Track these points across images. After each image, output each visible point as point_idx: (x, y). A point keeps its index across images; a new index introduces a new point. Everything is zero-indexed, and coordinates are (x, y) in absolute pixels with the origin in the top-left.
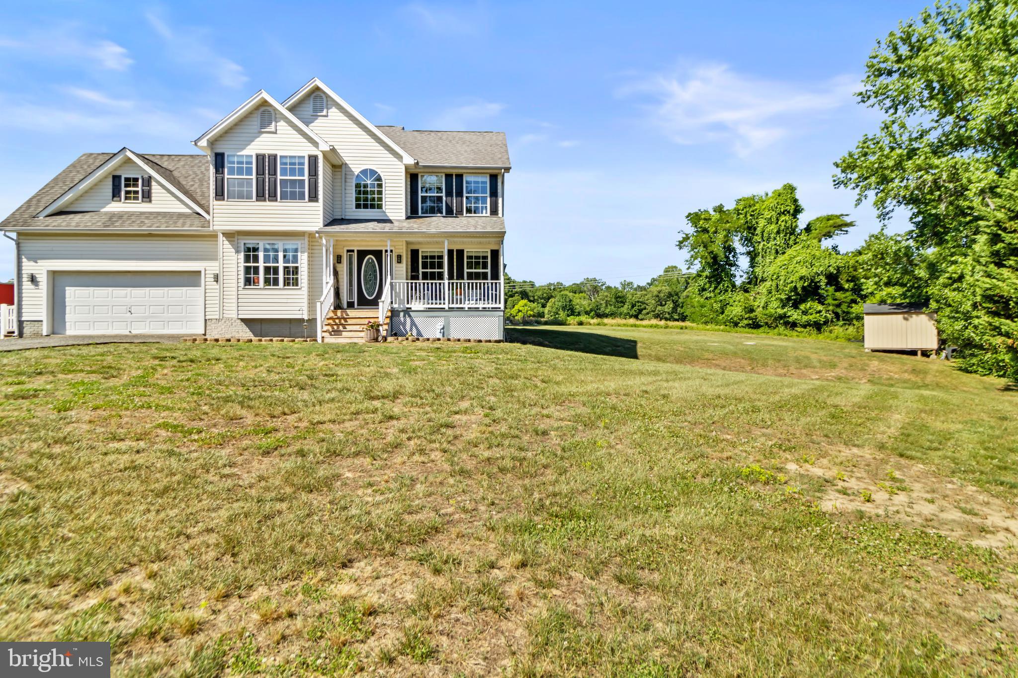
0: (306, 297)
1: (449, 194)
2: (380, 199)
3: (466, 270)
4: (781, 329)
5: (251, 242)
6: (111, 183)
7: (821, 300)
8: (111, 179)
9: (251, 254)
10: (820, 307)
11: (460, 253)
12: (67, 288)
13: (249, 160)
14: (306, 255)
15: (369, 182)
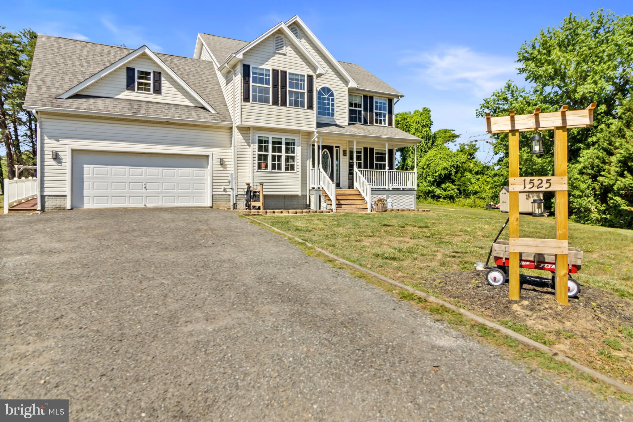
0: (300, 179)
1: (365, 110)
2: (333, 110)
3: (375, 162)
4: (430, 200)
5: (263, 135)
6: (126, 74)
7: (453, 182)
8: (125, 71)
9: (262, 144)
10: (453, 187)
11: (372, 150)
12: (85, 166)
13: (267, 73)
14: (300, 147)
15: (326, 96)
